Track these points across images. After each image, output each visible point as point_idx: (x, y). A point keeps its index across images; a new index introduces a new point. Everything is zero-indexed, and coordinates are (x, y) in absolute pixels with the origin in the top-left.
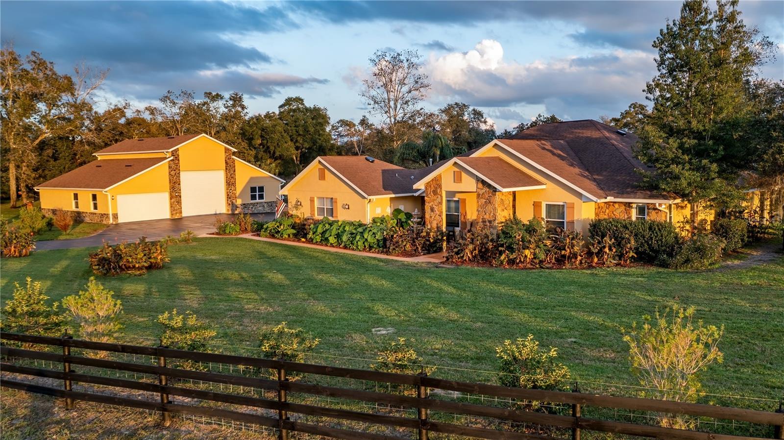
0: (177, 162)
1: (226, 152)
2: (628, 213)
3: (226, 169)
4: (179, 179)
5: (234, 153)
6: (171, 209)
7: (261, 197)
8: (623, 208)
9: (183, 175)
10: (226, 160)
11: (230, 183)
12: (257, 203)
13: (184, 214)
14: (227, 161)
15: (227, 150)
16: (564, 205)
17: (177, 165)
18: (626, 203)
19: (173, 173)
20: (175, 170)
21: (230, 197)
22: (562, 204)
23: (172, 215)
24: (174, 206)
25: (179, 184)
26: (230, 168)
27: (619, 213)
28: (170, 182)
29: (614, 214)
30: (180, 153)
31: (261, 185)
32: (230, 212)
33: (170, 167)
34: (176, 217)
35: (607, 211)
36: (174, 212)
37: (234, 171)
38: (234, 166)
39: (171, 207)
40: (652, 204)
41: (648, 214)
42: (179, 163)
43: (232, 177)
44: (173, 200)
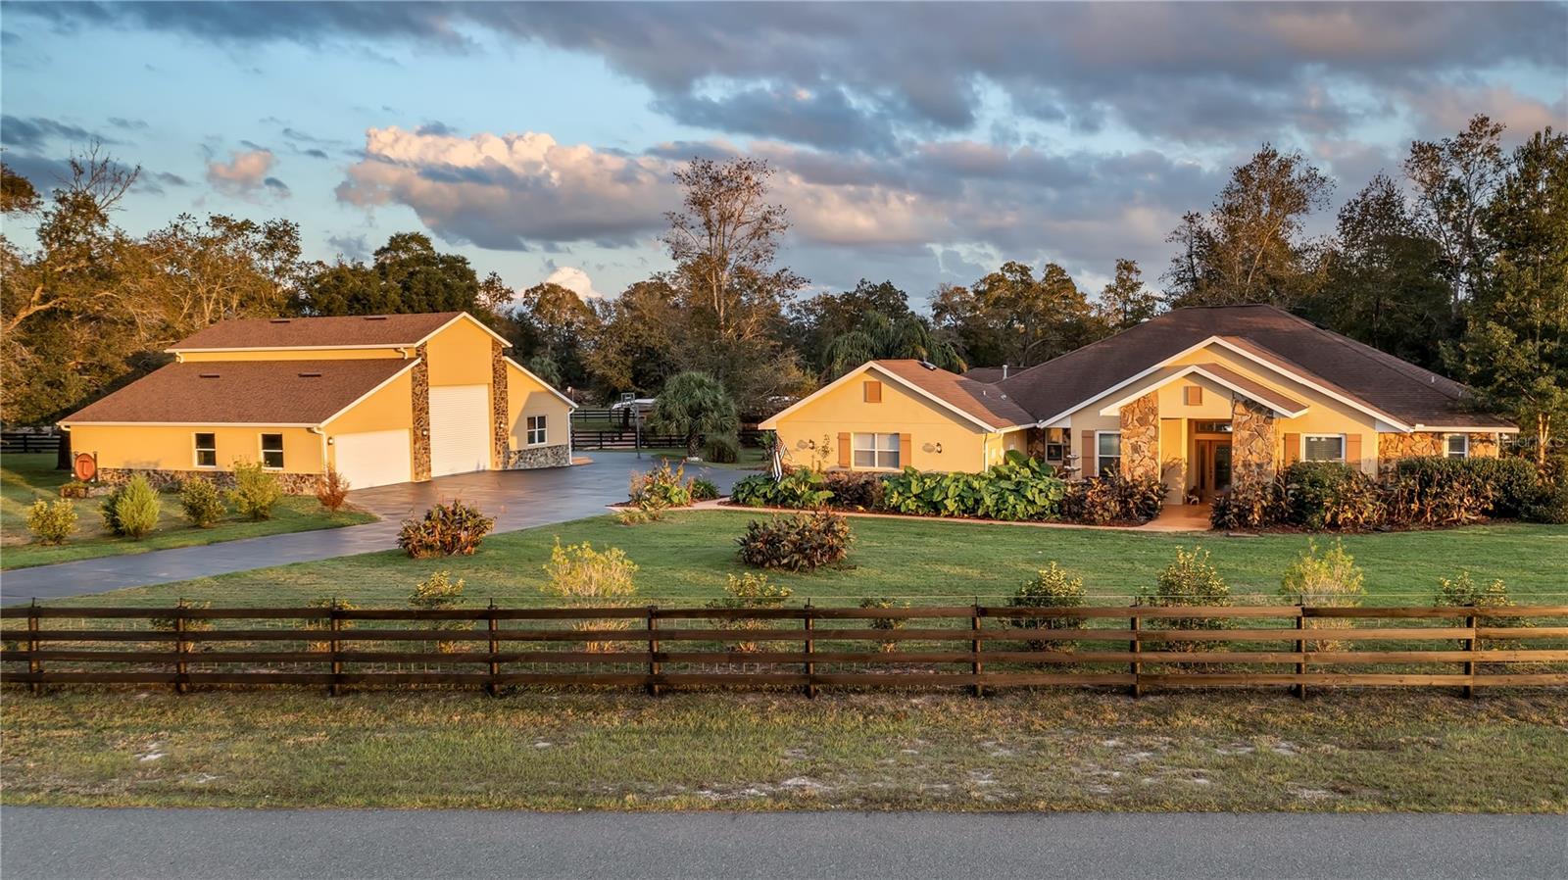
0: (424, 368)
1: (493, 349)
2: (1436, 446)
3: (494, 382)
4: (427, 403)
5: (505, 352)
6: (416, 463)
7: (542, 439)
8: (1429, 440)
9: (434, 395)
10: (494, 365)
11: (499, 410)
12: (537, 449)
13: (434, 474)
14: (496, 365)
15: (495, 343)
16: (1340, 439)
17: (424, 373)
18: (1434, 433)
19: (418, 390)
20: (421, 385)
21: (499, 438)
22: (1338, 436)
23: (417, 474)
24: (419, 456)
25: (427, 413)
26: (499, 380)
27: (1422, 449)
28: (414, 409)
29: (1413, 451)
30: (429, 349)
31: (541, 414)
32: (500, 468)
33: (414, 379)
34: (423, 480)
35: (1401, 446)
36: (420, 469)
37: (506, 388)
38: (506, 378)
39: (415, 459)
40: (1478, 433)
41: (1470, 449)
42: (426, 370)
43: (503, 399)
44: (417, 446)
